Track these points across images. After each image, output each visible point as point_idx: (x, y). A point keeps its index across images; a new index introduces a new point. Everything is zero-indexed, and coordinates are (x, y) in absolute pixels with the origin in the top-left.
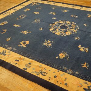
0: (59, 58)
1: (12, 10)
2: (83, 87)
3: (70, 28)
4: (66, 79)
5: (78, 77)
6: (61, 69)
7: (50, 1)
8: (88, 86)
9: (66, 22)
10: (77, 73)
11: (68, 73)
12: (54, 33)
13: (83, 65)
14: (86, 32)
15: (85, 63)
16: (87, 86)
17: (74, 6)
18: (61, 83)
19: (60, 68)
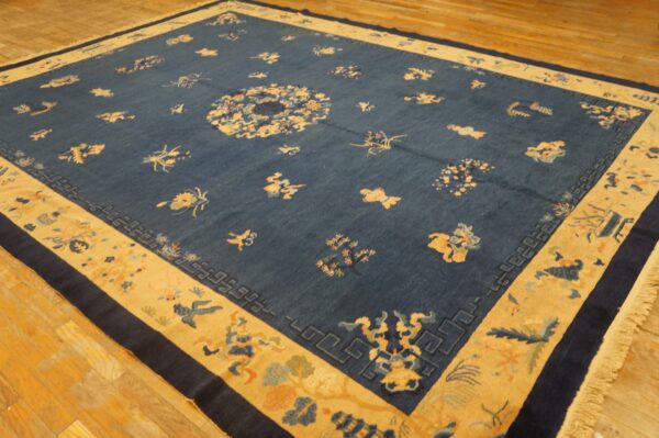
0: (167, 207)
1: (125, 36)
2: (177, 302)
3: (291, 114)
4: (139, 270)
5: (183, 270)
6: (147, 240)
7: (295, 11)
8: (198, 299)
9: (292, 91)
10: (192, 257)
11: (160, 255)
12: (215, 127)
13: (234, 238)
14: (344, 132)
15: (248, 232)
16: (196, 298)
17: (382, 34)
18: (111, 281)
19: (144, 238)
